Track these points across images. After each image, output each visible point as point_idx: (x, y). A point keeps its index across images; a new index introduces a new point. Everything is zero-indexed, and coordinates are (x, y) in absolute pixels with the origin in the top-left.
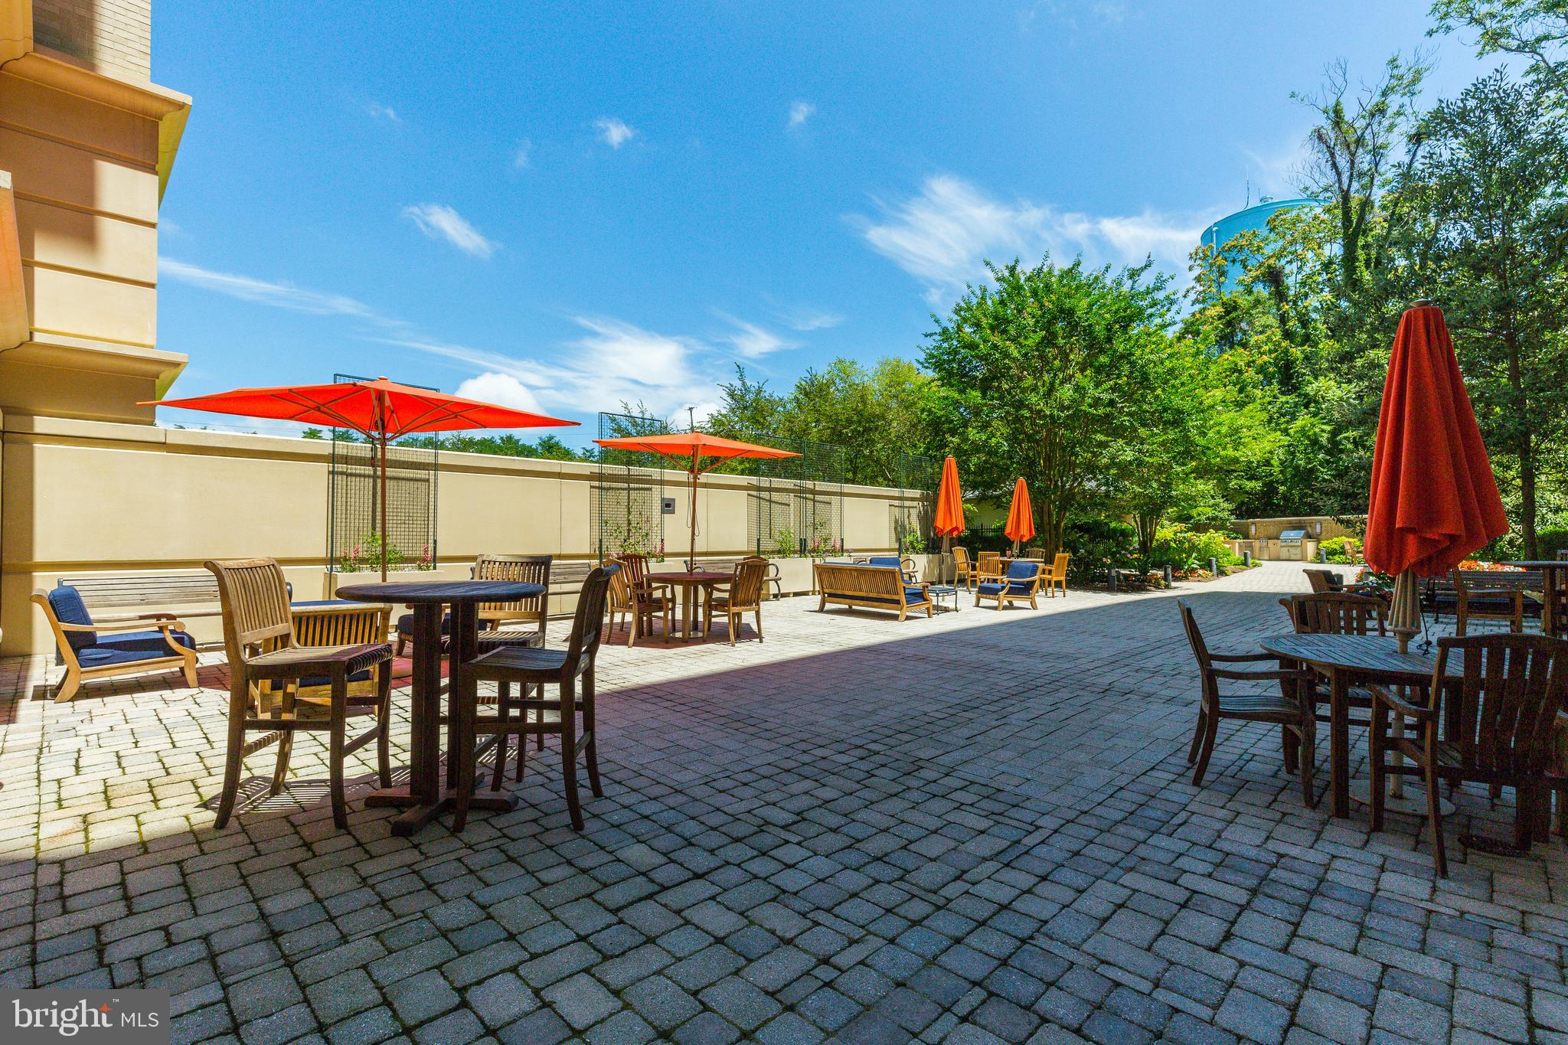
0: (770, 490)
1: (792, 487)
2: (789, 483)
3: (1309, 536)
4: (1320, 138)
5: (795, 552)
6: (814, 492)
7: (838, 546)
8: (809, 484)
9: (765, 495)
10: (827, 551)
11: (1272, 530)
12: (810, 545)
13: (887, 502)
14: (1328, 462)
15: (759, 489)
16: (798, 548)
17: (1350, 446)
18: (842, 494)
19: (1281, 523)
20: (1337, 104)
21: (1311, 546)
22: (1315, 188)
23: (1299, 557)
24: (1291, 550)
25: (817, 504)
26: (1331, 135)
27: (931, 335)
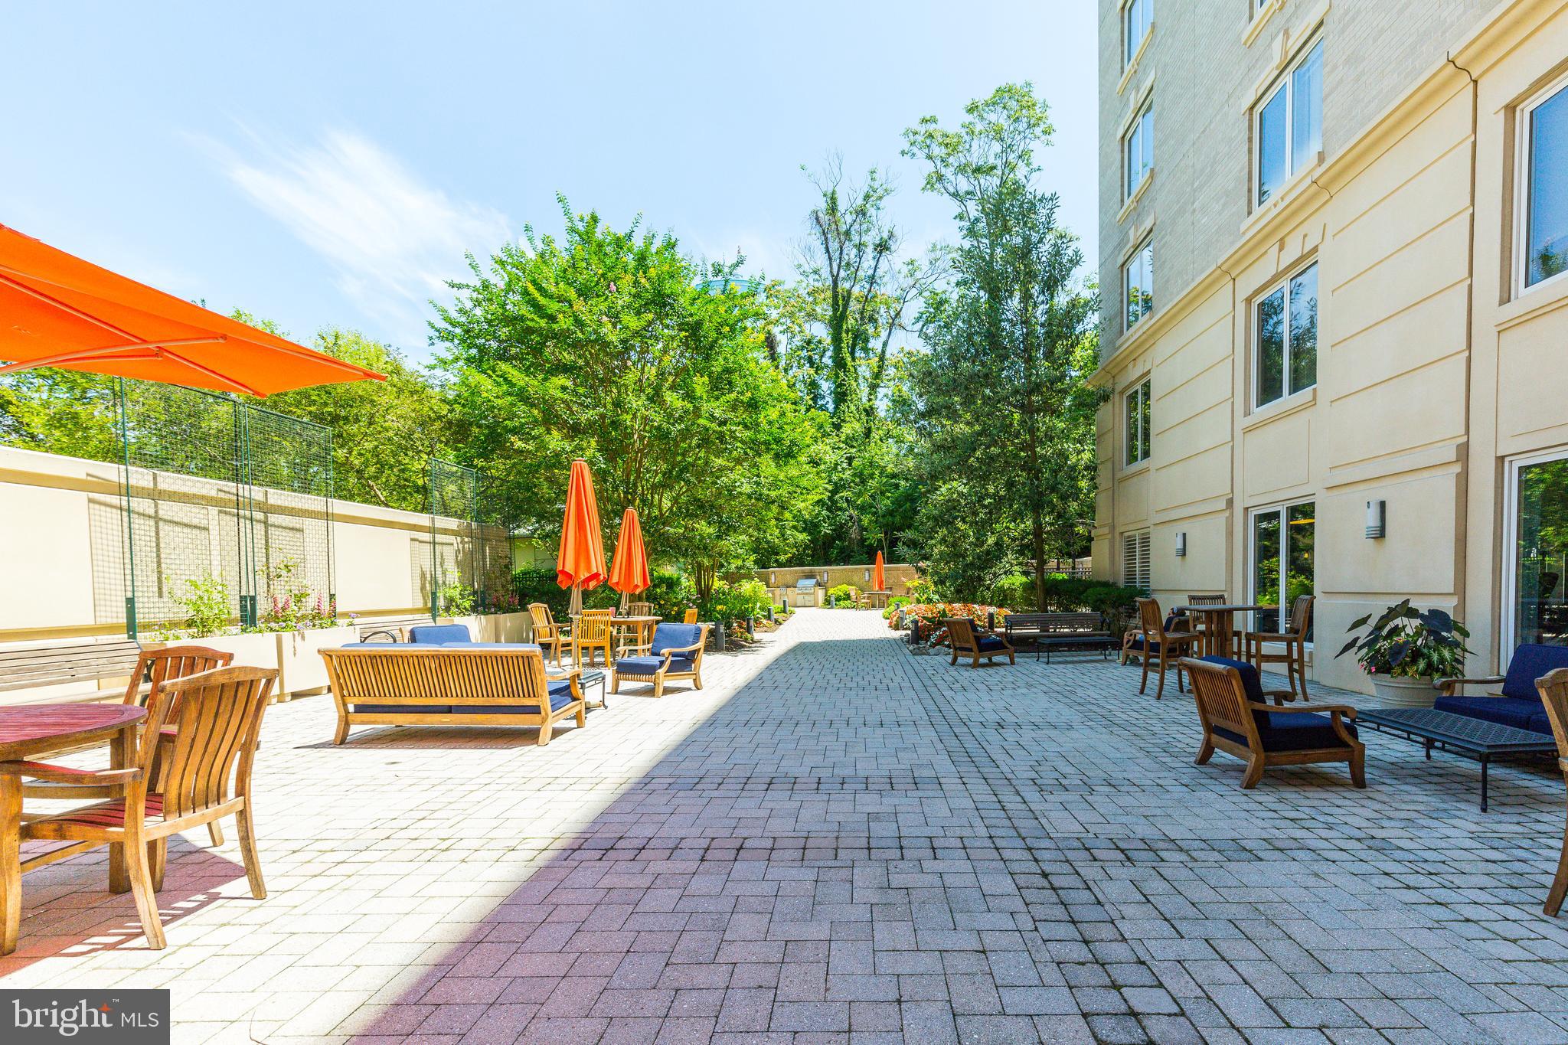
0: (155, 495)
1: (213, 493)
2: (208, 486)
3: (819, 584)
4: (817, 219)
5: (231, 622)
6: (267, 509)
7: (326, 606)
8: (257, 493)
9: (139, 504)
10: (304, 617)
11: (789, 579)
12: (263, 607)
13: (408, 534)
14: (828, 517)
15: (127, 491)
16: (236, 613)
17: (845, 505)
18: (328, 516)
19: (796, 572)
20: (833, 193)
21: (821, 593)
22: (806, 268)
23: (812, 604)
24: (807, 597)
25: (271, 530)
26: (824, 218)
27: (460, 287)
